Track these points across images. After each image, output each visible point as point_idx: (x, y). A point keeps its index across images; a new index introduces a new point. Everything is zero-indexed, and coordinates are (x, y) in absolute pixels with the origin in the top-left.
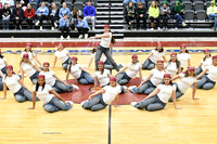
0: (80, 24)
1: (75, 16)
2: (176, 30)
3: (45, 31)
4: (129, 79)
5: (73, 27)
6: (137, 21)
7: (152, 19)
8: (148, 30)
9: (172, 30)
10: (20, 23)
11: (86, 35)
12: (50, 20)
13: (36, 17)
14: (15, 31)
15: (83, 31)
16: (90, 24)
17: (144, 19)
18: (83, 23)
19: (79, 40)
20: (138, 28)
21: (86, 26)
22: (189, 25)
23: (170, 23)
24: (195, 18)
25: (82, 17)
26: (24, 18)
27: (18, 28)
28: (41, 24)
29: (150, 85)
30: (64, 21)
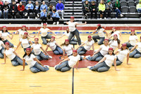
0: (54, 15)
1: (51, 10)
2: (116, 19)
3: (31, 19)
4: (86, 51)
5: (49, 17)
6: (91, 13)
7: (101, 12)
8: (98, 19)
9: (114, 19)
10: (15, 15)
11: (58, 23)
12: (34, 12)
13: (25, 11)
14: (12, 20)
15: (56, 20)
16: (60, 15)
17: (96, 12)
18: (56, 14)
19: (53, 25)
20: (91, 18)
21: (58, 16)
22: (124, 16)
23: (113, 14)
24: (129, 11)
25: (55, 11)
26: (18, 11)
27: (14, 18)
28: (28, 15)
29: (100, 55)
30: (43, 13)
